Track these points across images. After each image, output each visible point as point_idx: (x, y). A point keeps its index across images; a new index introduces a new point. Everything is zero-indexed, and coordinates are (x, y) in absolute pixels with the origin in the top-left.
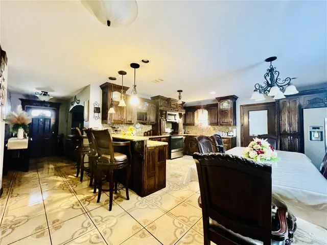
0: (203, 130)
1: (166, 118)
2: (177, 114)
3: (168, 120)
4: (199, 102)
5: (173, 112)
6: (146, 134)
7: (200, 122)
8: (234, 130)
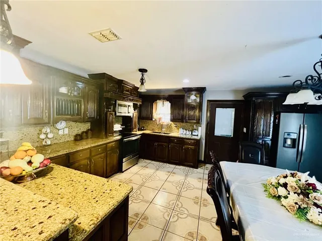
0: (162, 126)
1: (114, 111)
2: (131, 104)
3: (118, 114)
4: (159, 91)
5: (125, 101)
6: (78, 138)
7: (158, 117)
8: (200, 128)
